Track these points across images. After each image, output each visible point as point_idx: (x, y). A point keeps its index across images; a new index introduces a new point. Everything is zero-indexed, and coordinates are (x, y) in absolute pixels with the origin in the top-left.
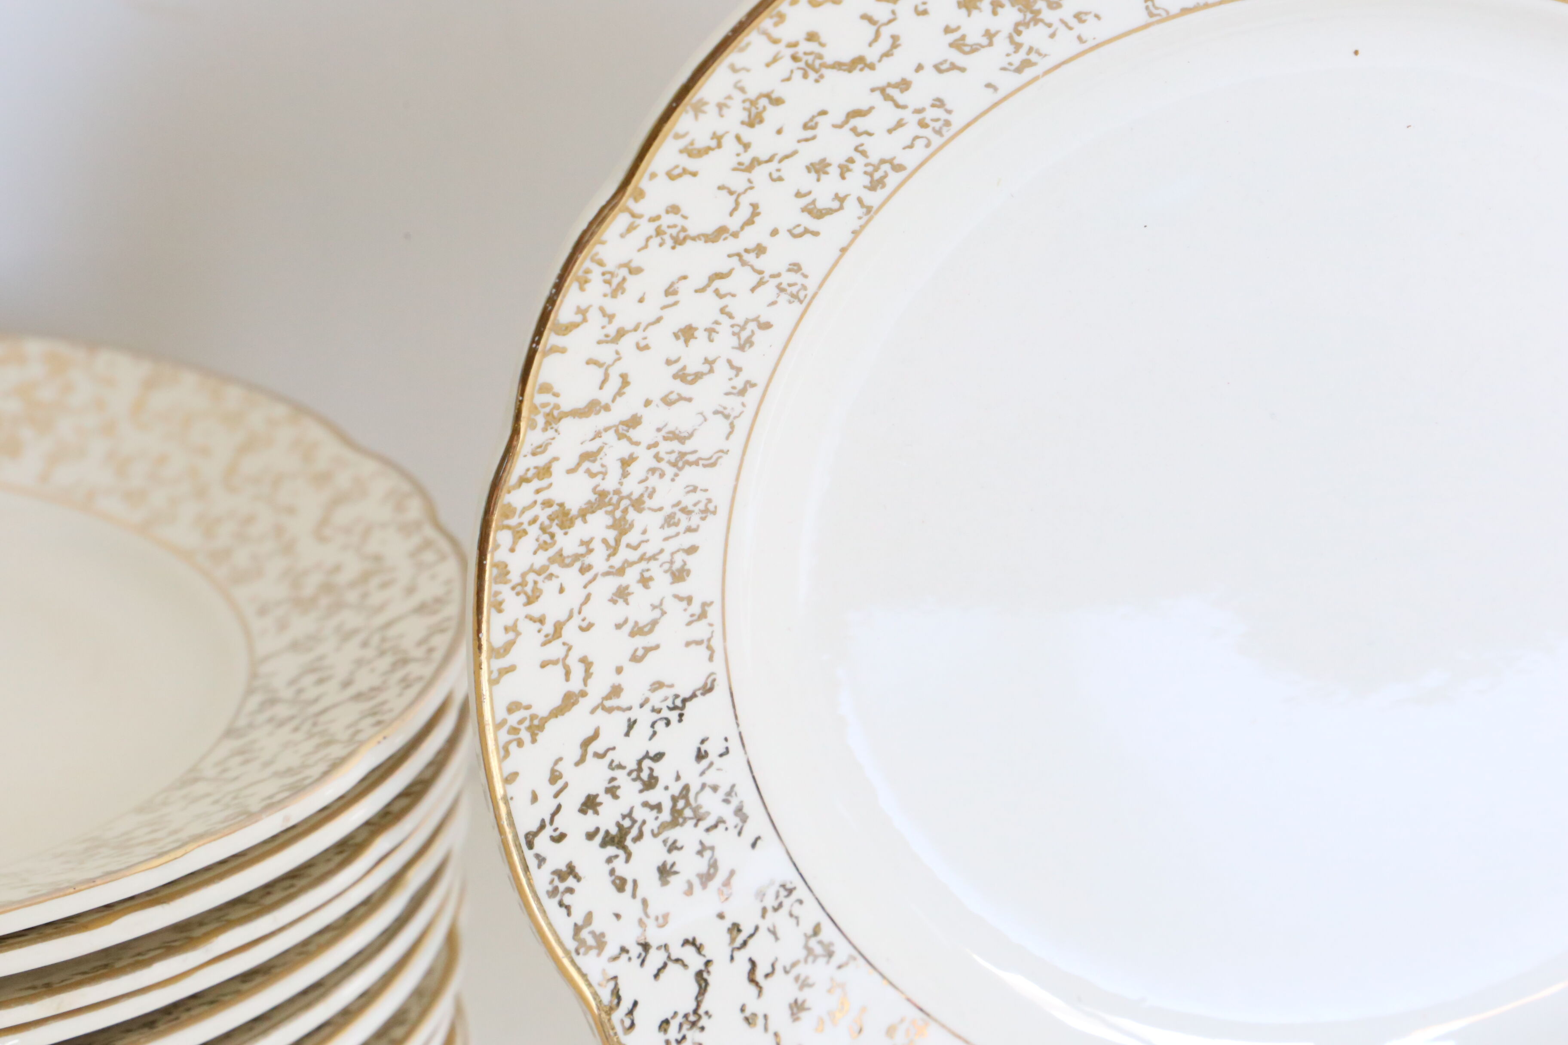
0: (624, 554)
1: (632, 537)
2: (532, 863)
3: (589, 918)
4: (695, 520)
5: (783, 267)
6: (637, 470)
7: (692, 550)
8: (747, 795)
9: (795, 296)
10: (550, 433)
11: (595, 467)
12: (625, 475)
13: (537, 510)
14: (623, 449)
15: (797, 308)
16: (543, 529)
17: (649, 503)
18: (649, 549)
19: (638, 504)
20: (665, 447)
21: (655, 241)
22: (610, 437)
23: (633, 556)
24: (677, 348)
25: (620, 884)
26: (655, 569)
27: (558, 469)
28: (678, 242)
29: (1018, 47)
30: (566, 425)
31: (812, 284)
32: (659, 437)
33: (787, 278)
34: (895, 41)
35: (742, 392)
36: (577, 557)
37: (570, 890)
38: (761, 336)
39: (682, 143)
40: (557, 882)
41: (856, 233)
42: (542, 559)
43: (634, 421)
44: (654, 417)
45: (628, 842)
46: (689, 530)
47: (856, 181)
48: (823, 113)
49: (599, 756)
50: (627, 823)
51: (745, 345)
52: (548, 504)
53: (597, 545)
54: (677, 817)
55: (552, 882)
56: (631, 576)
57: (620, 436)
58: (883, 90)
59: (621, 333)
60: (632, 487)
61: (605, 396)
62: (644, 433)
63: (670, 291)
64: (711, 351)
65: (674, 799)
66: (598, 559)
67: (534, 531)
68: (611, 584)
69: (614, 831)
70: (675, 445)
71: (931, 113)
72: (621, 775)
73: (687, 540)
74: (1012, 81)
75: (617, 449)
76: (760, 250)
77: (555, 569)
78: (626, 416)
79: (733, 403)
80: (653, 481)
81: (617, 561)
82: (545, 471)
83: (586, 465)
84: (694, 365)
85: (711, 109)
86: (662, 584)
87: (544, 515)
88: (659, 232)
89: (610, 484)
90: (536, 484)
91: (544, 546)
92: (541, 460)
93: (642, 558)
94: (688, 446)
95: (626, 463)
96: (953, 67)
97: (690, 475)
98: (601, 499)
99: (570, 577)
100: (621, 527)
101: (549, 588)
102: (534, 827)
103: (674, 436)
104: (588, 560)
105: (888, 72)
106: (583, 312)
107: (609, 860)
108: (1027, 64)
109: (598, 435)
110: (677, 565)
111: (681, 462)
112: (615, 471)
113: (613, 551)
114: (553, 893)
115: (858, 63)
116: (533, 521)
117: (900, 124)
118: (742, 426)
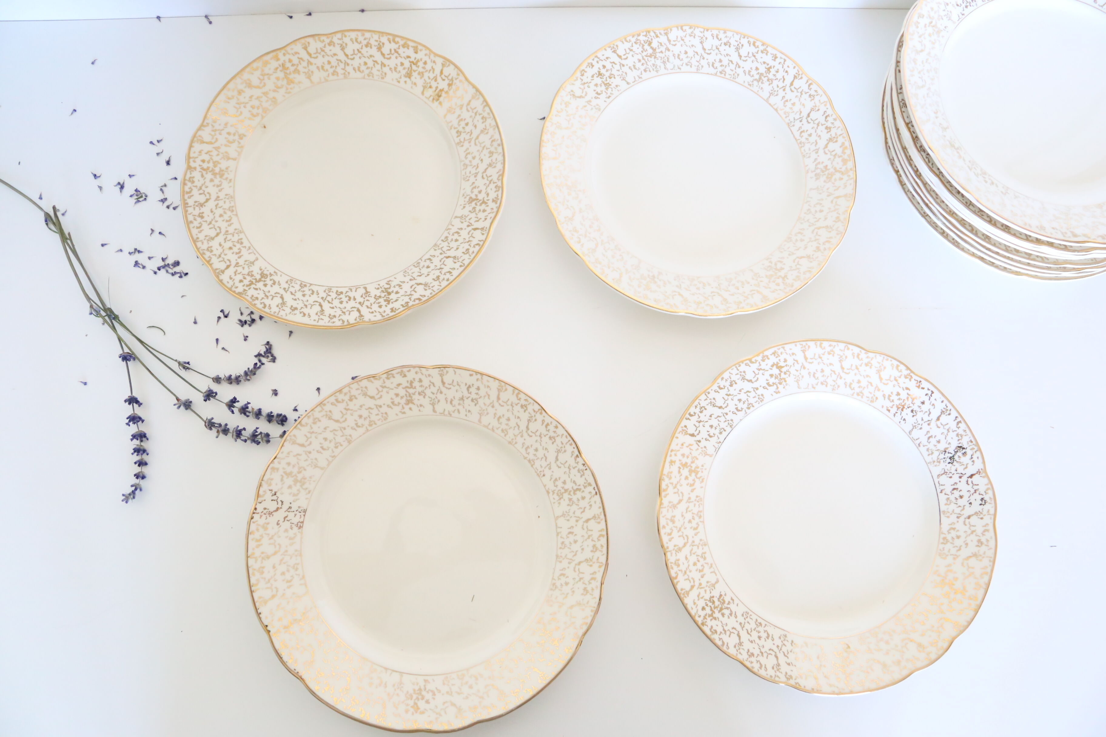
0: (646, 58)
1: (649, 58)
3: (586, 72)
4: (655, 70)
5: (702, 64)
6: (661, 55)
7: (650, 71)
8: (613, 97)
9: (697, 69)
10: (663, 34)
11: (660, 46)
12: (660, 53)
13: (650, 38)
14: (664, 51)
16: (647, 40)
17: (656, 59)
18: (648, 63)
19: (655, 57)
20: (666, 58)
21: (700, 38)
22: (665, 47)
23: (646, 60)
24: (683, 52)
26: (645, 65)
27: (658, 39)
29: (753, 82)
30: (666, 37)
31: (701, 71)
32: (667, 56)
33: (700, 66)
35: (679, 68)
36: (644, 49)
38: (689, 66)
39: (718, 33)
41: (712, 74)
42: (642, 42)
43: (669, 50)
44: (670, 54)
46: (653, 69)
51: (687, 65)
52: (652, 39)
53: (647, 52)
54: (605, 85)
56: (643, 61)
57: (666, 49)
58: (737, 64)
60: (658, 55)
62: (667, 53)
64: (684, 59)
65: (608, 83)
66: (645, 53)
67: (647, 39)
68: (641, 58)
70: (667, 60)
72: (610, 71)
73: (651, 70)
74: (746, 84)
75: (663, 49)
77: (641, 45)
78: (669, 48)
79: (676, 67)
80: (660, 59)
81: (645, 57)
82: (657, 36)
83: (659, 44)
84: (681, 57)
86: (643, 68)
87: (650, 40)
88: (702, 38)
89: (658, 51)
90: (655, 36)
91: (644, 42)
92: (659, 35)
93: (646, 62)
94: (667, 62)
95: (662, 52)
97: (662, 65)
98: (654, 50)
99: (641, 49)
100: (651, 56)
101: (638, 46)
103: (668, 58)
104: (644, 52)
108: (750, 85)
109: (665, 44)
110: (647, 69)
111: (664, 62)
112: (659, 50)
113: (646, 56)
116: (648, 38)
118: (673, 71)
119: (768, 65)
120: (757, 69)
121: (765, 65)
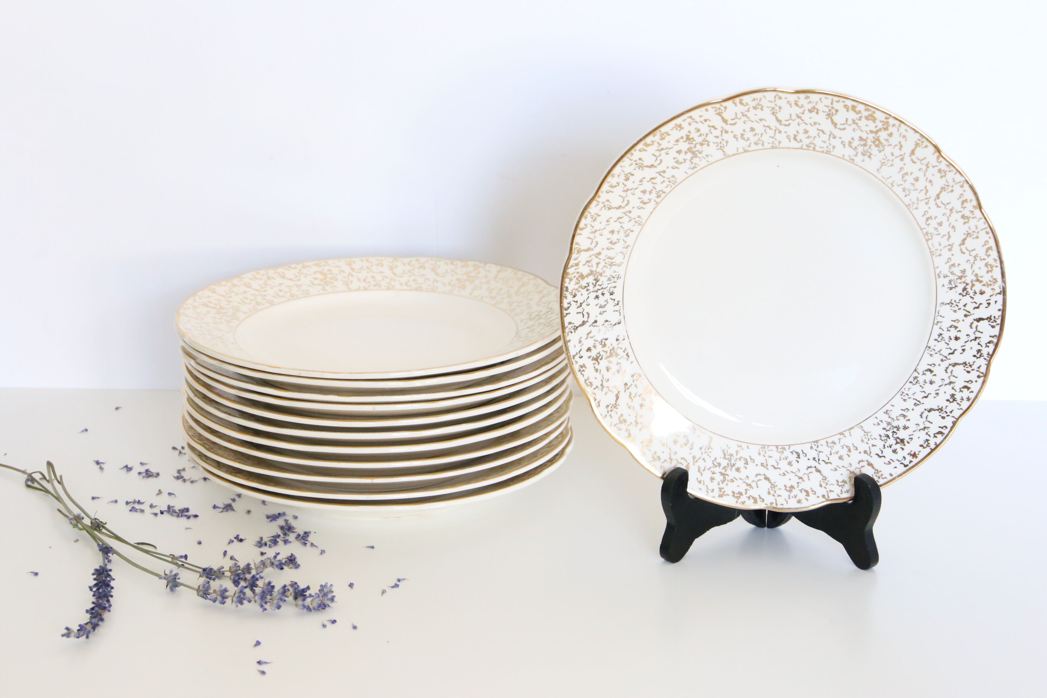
0: (598, 287)
1: (599, 283)
2: (574, 363)
3: (588, 378)
4: (615, 280)
5: (636, 216)
6: (601, 266)
7: (615, 287)
8: (629, 350)
9: (639, 224)
10: (578, 255)
11: (590, 264)
12: (597, 267)
13: (575, 274)
14: (597, 260)
15: (640, 227)
16: (577, 279)
17: (604, 274)
18: (604, 286)
19: (601, 275)
20: (607, 260)
21: (604, 208)
22: (593, 257)
23: (600, 288)
24: (610, 236)
25: (596, 370)
26: (605, 291)
27: (580, 264)
28: (609, 209)
29: (692, 163)
30: (582, 253)
31: (644, 221)
32: (606, 258)
33: (637, 219)
34: (661, 161)
35: (627, 248)
36: (585, 287)
37: (584, 371)
38: (631, 234)
39: (609, 184)
40: (580, 368)
41: (654, 209)
42: (577, 286)
43: (599, 254)
44: (605, 253)
45: (599, 360)
46: (614, 282)
47: (654, 196)
48: (644, 178)
49: (591, 337)
50: (598, 355)
51: (627, 236)
52: (578, 273)
53: (591, 284)
54: (611, 355)
55: (579, 368)
56: (599, 293)
57: (596, 257)
58: (659, 173)
59: (596, 231)
60: (599, 270)
61: (592, 247)
62: (602, 257)
63: (608, 221)
64: (618, 237)
65: (611, 350)
66: (591, 288)
67: (575, 279)
68: (595, 294)
69: (595, 357)
70: (610, 260)
71: (671, 179)
72: (597, 343)
73: (614, 285)
74: (691, 172)
75: (595, 260)
76: (630, 212)
77: (580, 289)
78: (597, 252)
79: (625, 250)
80: (605, 269)
81: (596, 289)
82: (577, 265)
83: (588, 264)
84: (614, 240)
85: (616, 176)
86: (607, 295)
87: (577, 275)
88: (604, 206)
89: (594, 269)
90: (575, 267)
91: (577, 283)
92: (576, 262)
93: (602, 288)
94: (613, 261)
95: (598, 264)
96: (676, 168)
97: (614, 268)
98: (591, 273)
99: (584, 291)
100: (597, 280)
101: (579, 294)
102: (575, 354)
103: (609, 258)
104: (588, 288)
105: (660, 168)
106: (586, 225)
107: (594, 364)
108: (694, 167)
109: (590, 256)
110: (611, 291)
111: (611, 265)
112: (595, 265)
113: (595, 286)
114: (580, 371)
115: (652, 166)
116: (574, 277)
117: (664, 181)
118: (627, 256)
119: (682, 138)
120: (679, 152)
121: (681, 140)
